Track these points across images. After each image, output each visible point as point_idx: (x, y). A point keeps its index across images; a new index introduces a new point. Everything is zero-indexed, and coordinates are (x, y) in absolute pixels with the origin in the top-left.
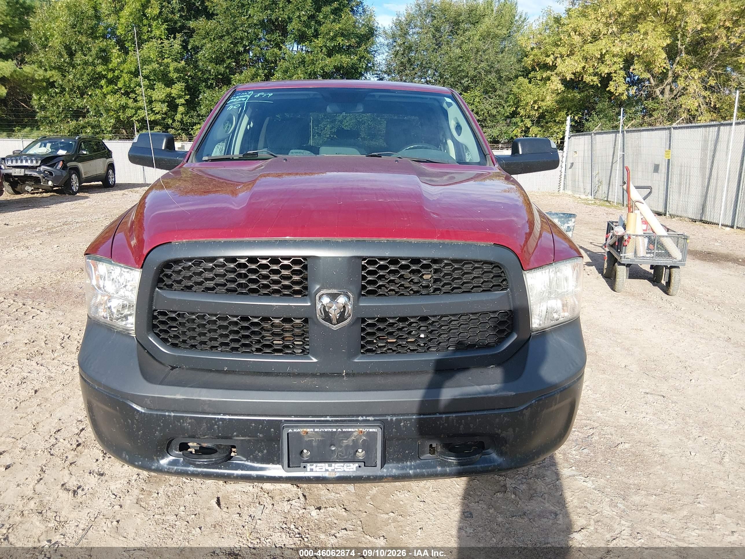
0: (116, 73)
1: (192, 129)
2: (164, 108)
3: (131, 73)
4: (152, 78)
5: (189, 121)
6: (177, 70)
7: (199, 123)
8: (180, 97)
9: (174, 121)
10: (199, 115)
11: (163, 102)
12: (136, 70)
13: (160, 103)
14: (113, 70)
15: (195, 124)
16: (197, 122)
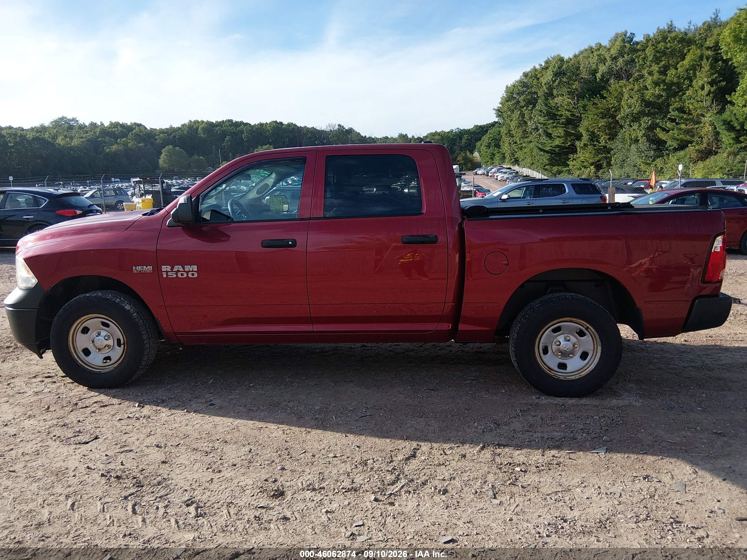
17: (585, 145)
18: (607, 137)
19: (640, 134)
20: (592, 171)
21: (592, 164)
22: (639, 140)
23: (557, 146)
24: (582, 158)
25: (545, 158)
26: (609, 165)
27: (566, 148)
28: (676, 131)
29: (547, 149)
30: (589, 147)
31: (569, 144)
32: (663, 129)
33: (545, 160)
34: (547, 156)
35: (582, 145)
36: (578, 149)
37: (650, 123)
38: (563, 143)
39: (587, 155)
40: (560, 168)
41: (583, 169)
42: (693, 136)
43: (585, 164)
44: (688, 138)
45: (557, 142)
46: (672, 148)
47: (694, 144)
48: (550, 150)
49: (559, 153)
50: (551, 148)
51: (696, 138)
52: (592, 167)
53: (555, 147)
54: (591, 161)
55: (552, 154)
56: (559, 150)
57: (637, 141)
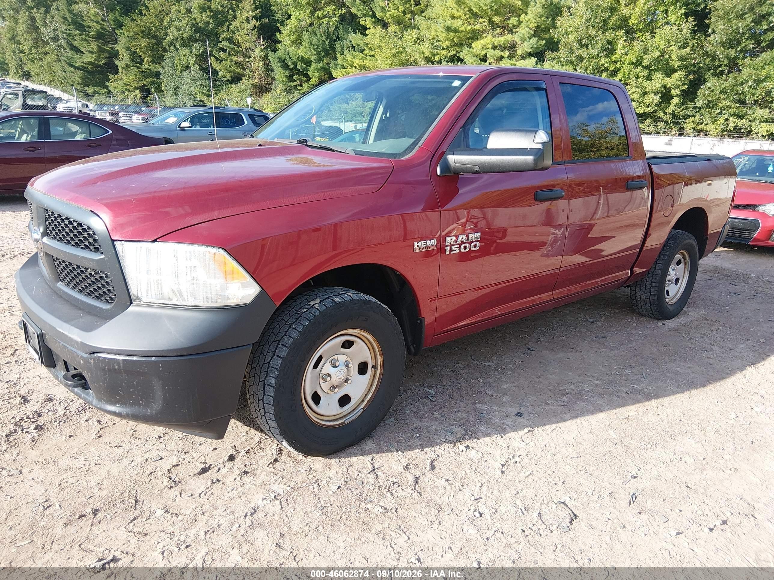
0: (618, 65)
1: (684, 123)
2: (656, 99)
3: (632, 63)
4: (653, 68)
5: (681, 113)
6: (681, 58)
7: (694, 116)
8: (677, 87)
9: (666, 113)
10: (695, 107)
11: (657, 93)
12: (638, 60)
13: (653, 94)
14: (615, 62)
15: (689, 117)
16: (691, 114)
17: (127, 65)
18: (151, 59)
19: (192, 60)
20: (138, 96)
21: (136, 88)
22: (190, 67)
23: (90, 63)
24: (126, 80)
25: (78, 76)
26: (159, 90)
27: (100, 66)
28: (228, 63)
29: (78, 64)
30: (132, 68)
31: (103, 62)
32: (217, 59)
33: (77, 78)
34: (79, 73)
35: (123, 66)
36: (120, 69)
37: (201, 51)
38: (95, 60)
39: (131, 77)
40: (97, 89)
41: (127, 93)
42: (244, 69)
43: (128, 87)
44: (240, 71)
45: (88, 58)
46: (226, 79)
47: (247, 77)
48: (82, 66)
49: (92, 72)
50: (83, 64)
51: (247, 72)
52: (137, 91)
53: (88, 64)
54: (135, 84)
55: (84, 71)
56: (91, 68)
57: (187, 68)
